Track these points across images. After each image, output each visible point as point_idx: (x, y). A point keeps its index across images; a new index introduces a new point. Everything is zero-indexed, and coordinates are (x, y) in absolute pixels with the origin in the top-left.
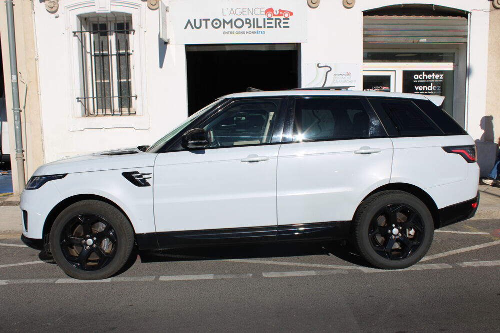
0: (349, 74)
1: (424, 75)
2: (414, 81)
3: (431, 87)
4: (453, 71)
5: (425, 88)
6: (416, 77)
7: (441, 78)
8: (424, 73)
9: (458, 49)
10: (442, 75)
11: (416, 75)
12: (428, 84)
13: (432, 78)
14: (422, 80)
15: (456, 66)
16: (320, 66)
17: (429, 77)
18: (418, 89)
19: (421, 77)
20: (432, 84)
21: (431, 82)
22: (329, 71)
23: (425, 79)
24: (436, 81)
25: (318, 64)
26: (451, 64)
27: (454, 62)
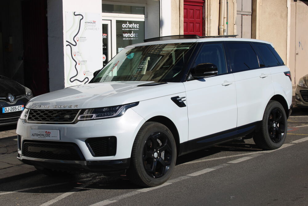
0: (94, 22)
1: (128, 25)
2: (123, 29)
3: (132, 34)
4: (144, 22)
5: (129, 35)
6: (124, 26)
7: (138, 27)
8: (128, 22)
9: (147, 4)
10: (138, 25)
11: (123, 24)
12: (130, 32)
13: (132, 27)
14: (127, 28)
15: (146, 17)
16: (76, 14)
17: (131, 26)
18: (125, 36)
19: (127, 26)
20: (133, 32)
21: (133, 30)
22: (82, 19)
23: (129, 28)
24: (135, 29)
25: (74, 13)
26: (143, 16)
27: (144, 14)
